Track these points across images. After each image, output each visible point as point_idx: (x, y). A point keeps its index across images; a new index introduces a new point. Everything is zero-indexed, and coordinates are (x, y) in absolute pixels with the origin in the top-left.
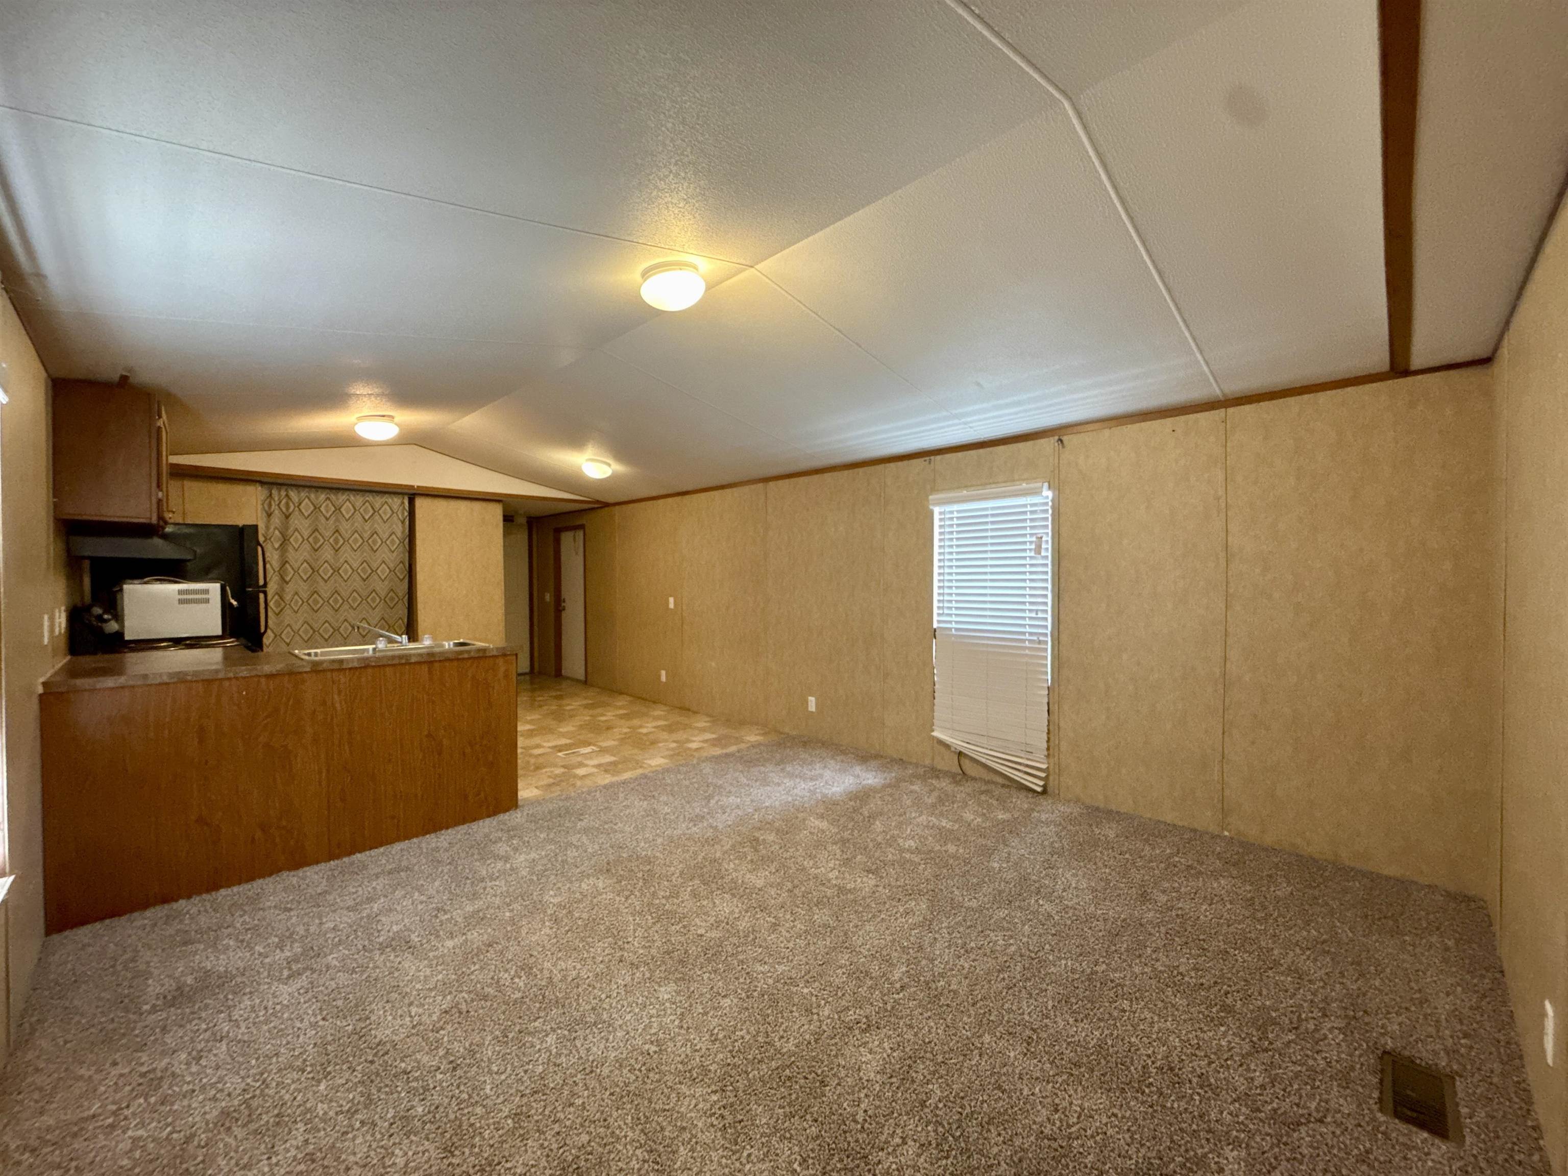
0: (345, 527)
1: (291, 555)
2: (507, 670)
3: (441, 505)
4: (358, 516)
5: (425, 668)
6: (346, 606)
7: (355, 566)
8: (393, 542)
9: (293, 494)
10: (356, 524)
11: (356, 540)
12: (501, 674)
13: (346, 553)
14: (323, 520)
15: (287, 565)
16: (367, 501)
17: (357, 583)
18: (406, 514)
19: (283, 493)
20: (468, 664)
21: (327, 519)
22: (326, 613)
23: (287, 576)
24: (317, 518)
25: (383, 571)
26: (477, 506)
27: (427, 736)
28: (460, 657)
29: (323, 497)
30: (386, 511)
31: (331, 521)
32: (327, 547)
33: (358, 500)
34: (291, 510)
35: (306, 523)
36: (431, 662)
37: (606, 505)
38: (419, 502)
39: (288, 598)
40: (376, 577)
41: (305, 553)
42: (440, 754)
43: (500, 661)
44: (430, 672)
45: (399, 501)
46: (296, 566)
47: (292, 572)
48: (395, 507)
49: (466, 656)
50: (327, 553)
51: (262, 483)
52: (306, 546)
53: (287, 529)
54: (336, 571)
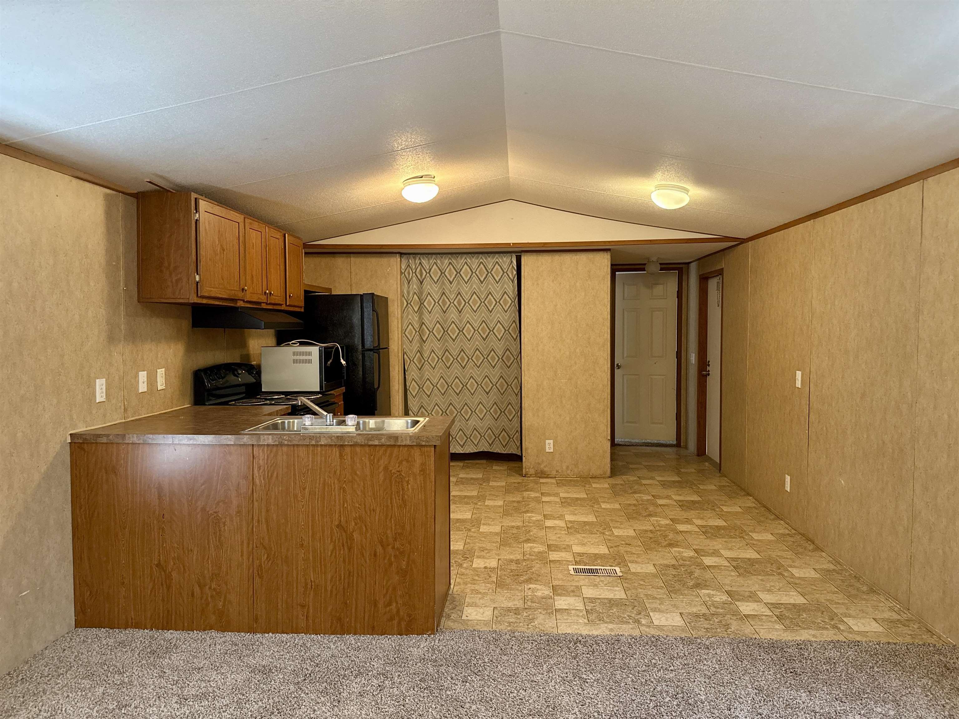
0: (466, 290)
1: (426, 317)
2: (423, 464)
3: (545, 260)
4: (475, 279)
5: (336, 451)
6: (471, 364)
7: (476, 325)
8: (505, 302)
9: (425, 262)
10: (474, 286)
11: (475, 302)
12: (416, 468)
13: (467, 315)
14: (447, 283)
15: (424, 326)
16: (481, 262)
17: (478, 342)
18: (515, 273)
19: (418, 261)
20: (381, 452)
21: (451, 283)
22: (456, 370)
23: (424, 336)
24: (443, 283)
25: (499, 331)
26: (583, 258)
27: (338, 526)
28: (371, 443)
29: (446, 261)
30: (497, 272)
31: (455, 284)
32: (453, 309)
33: (474, 262)
34: (423, 277)
35: (436, 288)
36: (342, 446)
37: (743, 241)
38: (525, 259)
39: (426, 355)
40: (493, 336)
41: (437, 314)
42: (350, 549)
43: (416, 453)
44: (341, 456)
45: (509, 261)
46: (431, 326)
47: (428, 332)
48: (505, 266)
49: (376, 443)
50: (453, 315)
51: (401, 254)
52: (437, 308)
53: (421, 293)
54: (461, 331)
